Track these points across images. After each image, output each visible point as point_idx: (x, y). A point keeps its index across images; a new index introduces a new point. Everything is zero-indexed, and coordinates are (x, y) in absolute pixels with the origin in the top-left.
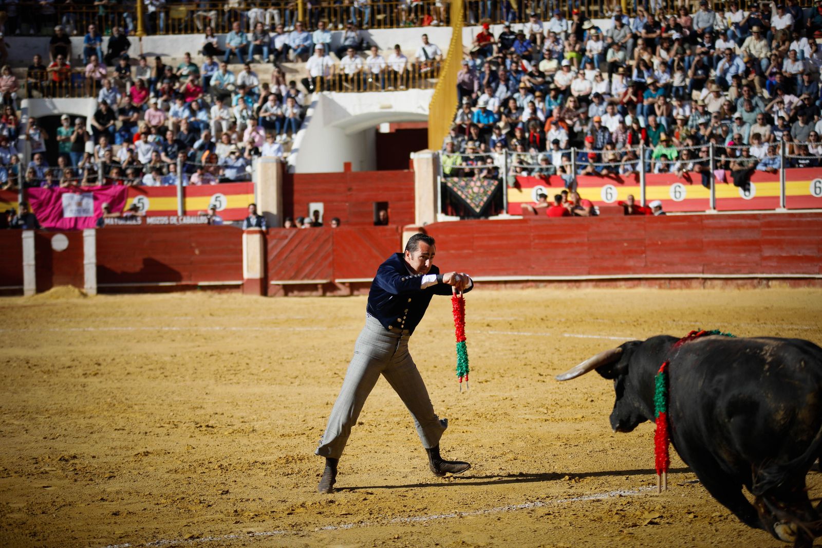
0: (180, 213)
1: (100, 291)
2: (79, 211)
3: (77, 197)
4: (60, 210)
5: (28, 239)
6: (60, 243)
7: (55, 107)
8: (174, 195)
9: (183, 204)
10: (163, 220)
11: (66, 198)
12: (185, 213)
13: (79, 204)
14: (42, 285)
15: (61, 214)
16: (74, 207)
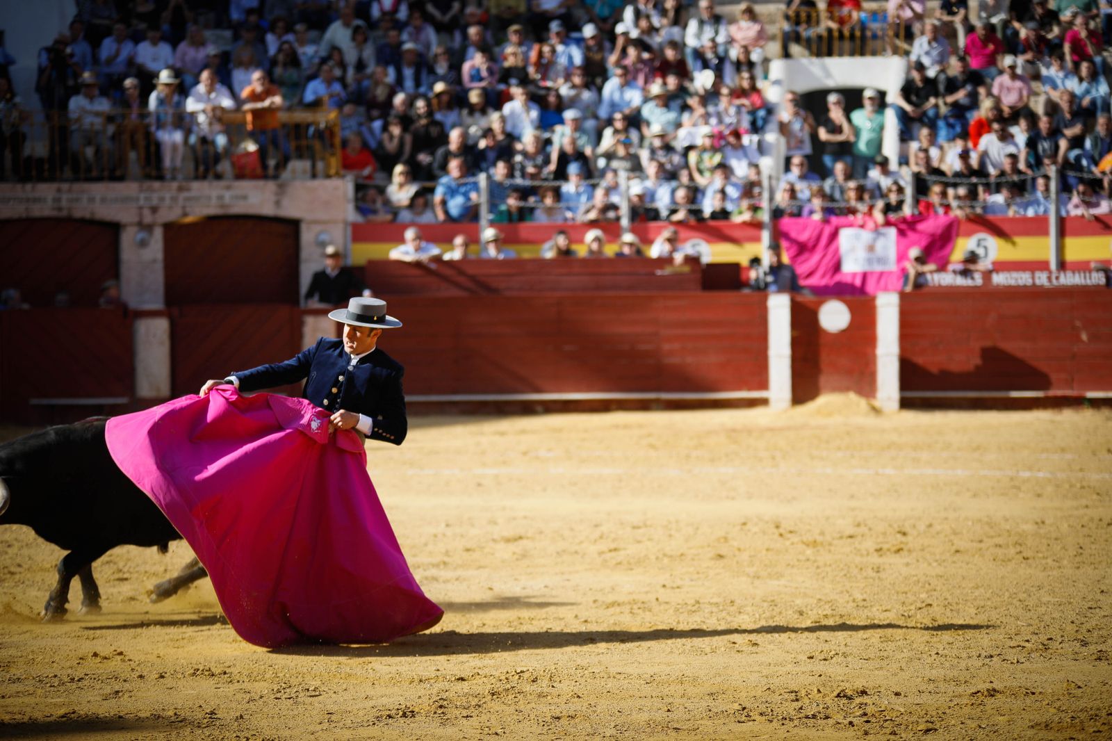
0: (1053, 266)
1: (906, 404)
2: (870, 261)
3: (866, 236)
4: (835, 260)
5: (779, 308)
6: (834, 316)
7: (828, 74)
8: (1045, 232)
9: (1060, 249)
10: (1023, 279)
11: (847, 238)
12: (1062, 265)
13: (871, 248)
14: (803, 390)
15: (837, 267)
16: (861, 254)
